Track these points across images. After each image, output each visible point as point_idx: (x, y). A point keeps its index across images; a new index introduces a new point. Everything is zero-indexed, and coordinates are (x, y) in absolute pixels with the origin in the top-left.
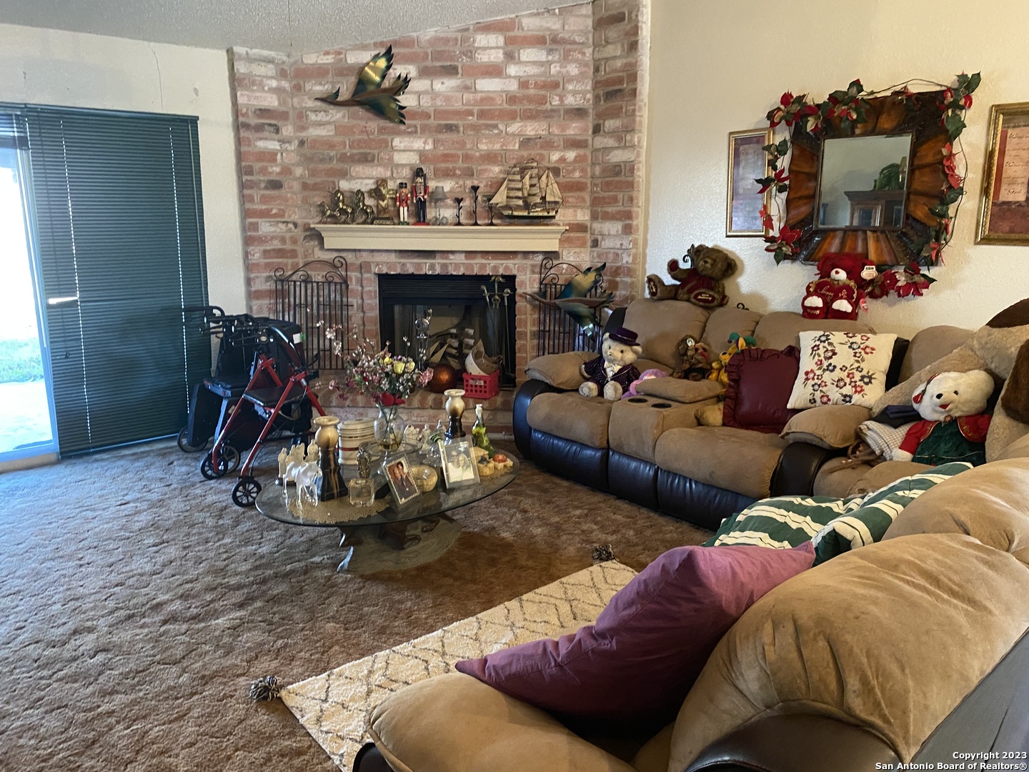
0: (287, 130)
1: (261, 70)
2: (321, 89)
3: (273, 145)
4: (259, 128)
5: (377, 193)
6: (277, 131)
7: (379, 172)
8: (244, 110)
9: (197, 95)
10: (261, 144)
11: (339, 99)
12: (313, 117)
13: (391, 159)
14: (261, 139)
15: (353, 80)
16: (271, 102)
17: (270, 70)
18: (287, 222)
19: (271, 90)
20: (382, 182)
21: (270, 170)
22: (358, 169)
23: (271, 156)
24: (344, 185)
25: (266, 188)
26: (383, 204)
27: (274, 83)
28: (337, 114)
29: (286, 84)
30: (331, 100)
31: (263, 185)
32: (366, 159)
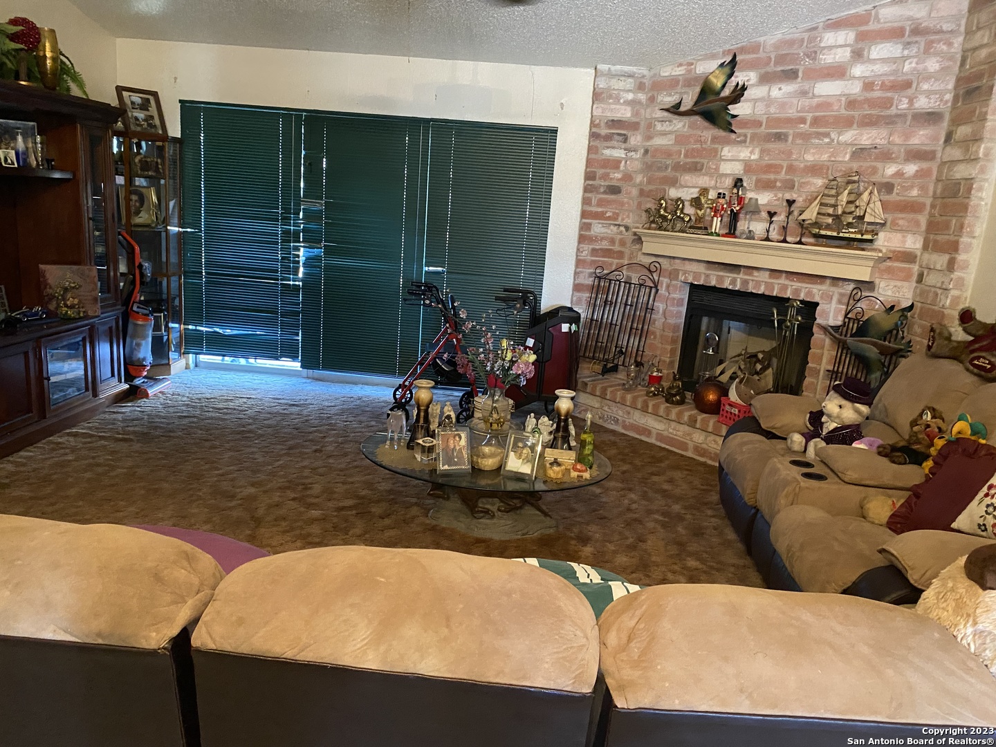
0: (635, 139)
1: (617, 84)
2: (670, 100)
3: (619, 153)
4: (608, 138)
5: (696, 203)
6: (625, 140)
7: (704, 181)
8: (597, 121)
9: (562, 108)
10: (607, 152)
11: (682, 109)
12: (659, 127)
13: (717, 169)
14: (608, 148)
15: (698, 89)
16: (625, 113)
17: (630, 83)
18: (619, 225)
19: (627, 103)
20: (704, 191)
21: (612, 176)
22: (687, 178)
23: (615, 164)
24: (673, 193)
25: (605, 192)
26: (700, 213)
27: (630, 96)
28: (679, 124)
29: (642, 97)
30: (675, 110)
31: (602, 190)
32: (695, 168)
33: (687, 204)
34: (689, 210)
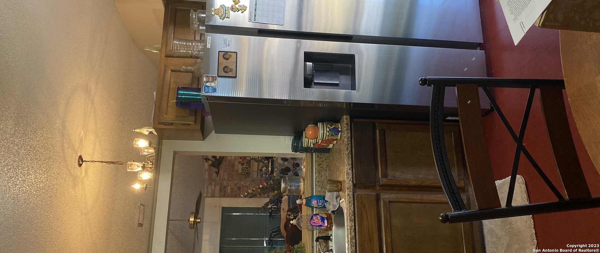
0: (225, 184)
1: (210, 191)
2: (214, 175)
3: (229, 188)
4: (225, 192)
6: (225, 187)
7: (237, 163)
8: (220, 195)
9: (216, 206)
10: (229, 192)
11: (217, 171)
12: (222, 178)
13: (233, 160)
14: (227, 192)
15: (213, 168)
16: (218, 188)
17: (209, 187)
18: (250, 186)
19: (215, 187)
20: (239, 163)
21: (235, 190)
22: (236, 168)
23: (232, 189)
24: (240, 171)
25: (240, 191)
26: (245, 163)
27: (213, 187)
28: (221, 172)
29: (213, 183)
30: (217, 173)
31: (239, 192)
32: (233, 166)
33: (243, 167)
34: (245, 166)
